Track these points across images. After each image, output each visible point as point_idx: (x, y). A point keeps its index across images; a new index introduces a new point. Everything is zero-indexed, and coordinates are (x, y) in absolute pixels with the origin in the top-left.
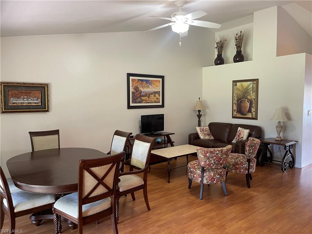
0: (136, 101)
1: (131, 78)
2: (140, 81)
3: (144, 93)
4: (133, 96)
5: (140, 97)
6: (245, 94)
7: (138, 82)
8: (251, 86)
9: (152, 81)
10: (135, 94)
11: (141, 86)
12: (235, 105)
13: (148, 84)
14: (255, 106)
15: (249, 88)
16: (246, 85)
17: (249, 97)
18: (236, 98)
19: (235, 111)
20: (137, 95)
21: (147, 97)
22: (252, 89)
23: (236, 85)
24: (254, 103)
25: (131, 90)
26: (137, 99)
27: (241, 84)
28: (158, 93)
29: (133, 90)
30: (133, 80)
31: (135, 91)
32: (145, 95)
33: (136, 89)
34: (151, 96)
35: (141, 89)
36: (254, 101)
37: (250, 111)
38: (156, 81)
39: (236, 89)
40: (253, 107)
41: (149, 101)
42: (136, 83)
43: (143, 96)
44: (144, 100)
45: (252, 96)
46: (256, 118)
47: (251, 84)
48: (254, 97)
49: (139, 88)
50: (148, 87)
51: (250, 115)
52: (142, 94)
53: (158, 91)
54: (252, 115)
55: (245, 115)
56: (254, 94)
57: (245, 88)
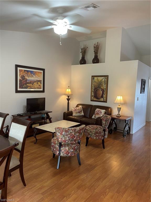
0: (23, 87)
1: (19, 68)
2: (26, 71)
3: (29, 81)
4: (20, 83)
5: (26, 84)
6: (99, 86)
7: (24, 72)
8: (104, 80)
9: (35, 72)
10: (22, 81)
11: (27, 75)
12: (93, 92)
13: (32, 74)
14: (105, 93)
15: (102, 81)
16: (101, 79)
17: (102, 87)
18: (93, 88)
19: (92, 96)
20: (23, 82)
21: (31, 84)
22: (104, 82)
23: (94, 79)
24: (105, 91)
25: (19, 78)
26: (24, 86)
27: (97, 78)
28: (40, 81)
29: (20, 78)
30: (20, 71)
31: (22, 79)
32: (30, 83)
33: (23, 77)
34: (34, 83)
35: (27, 77)
36: (105, 90)
37: (102, 97)
38: (39, 72)
39: (93, 82)
40: (104, 94)
41: (33, 87)
42: (23, 73)
43: (28, 83)
44: (29, 86)
45: (104, 87)
46: (106, 102)
47: (103, 78)
48: (105, 88)
49: (25, 76)
50: (32, 76)
51: (102, 100)
52: (27, 82)
53: (40, 80)
54: (104, 99)
55: (99, 99)
56: (105, 85)
57: (99, 81)
